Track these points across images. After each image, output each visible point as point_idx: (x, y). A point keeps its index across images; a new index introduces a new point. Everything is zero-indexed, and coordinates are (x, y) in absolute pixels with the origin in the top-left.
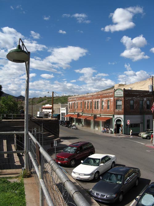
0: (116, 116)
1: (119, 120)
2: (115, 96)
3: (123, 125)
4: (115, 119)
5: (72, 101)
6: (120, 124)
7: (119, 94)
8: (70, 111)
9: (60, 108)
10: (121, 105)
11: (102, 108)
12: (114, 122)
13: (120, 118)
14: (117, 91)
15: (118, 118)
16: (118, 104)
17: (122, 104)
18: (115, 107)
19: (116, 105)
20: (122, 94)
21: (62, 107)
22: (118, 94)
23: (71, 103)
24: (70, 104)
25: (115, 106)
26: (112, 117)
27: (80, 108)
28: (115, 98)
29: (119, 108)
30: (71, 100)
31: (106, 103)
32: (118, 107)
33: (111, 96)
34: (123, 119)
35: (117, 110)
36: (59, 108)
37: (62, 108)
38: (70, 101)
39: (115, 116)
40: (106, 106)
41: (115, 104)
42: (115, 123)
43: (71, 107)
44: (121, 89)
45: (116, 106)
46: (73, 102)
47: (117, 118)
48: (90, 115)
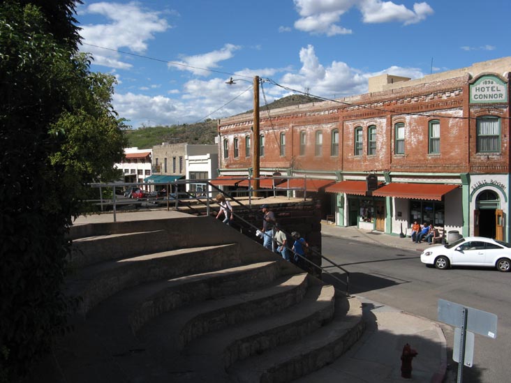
0: (476, 180)
1: (489, 195)
2: (473, 100)
3: (506, 212)
4: (475, 190)
5: (236, 131)
6: (494, 210)
7: (490, 92)
8: (227, 166)
9: (186, 157)
10: (498, 136)
11: (396, 151)
12: (470, 201)
13: (492, 184)
14: (480, 84)
15: (486, 184)
16: (485, 134)
17: (502, 131)
18: (473, 145)
19: (478, 138)
20: (501, 96)
21: (190, 154)
22: (486, 93)
23: (231, 138)
24: (226, 141)
25: (473, 140)
26: (459, 181)
27: (277, 152)
28: (472, 110)
29: (489, 148)
30: (232, 127)
31: (420, 129)
32: (483, 143)
33: (456, 104)
34: (507, 191)
35: (482, 157)
36: (178, 155)
37: (191, 158)
38: (226, 132)
39: (471, 177)
40: (419, 142)
41: (473, 133)
42: (473, 207)
43: (231, 153)
44: (497, 76)
45: (478, 142)
46: (243, 135)
47: (481, 186)
48: (334, 178)
